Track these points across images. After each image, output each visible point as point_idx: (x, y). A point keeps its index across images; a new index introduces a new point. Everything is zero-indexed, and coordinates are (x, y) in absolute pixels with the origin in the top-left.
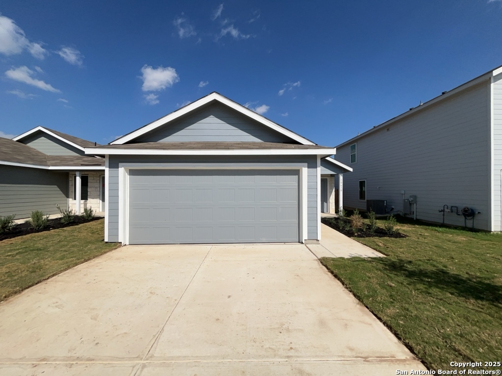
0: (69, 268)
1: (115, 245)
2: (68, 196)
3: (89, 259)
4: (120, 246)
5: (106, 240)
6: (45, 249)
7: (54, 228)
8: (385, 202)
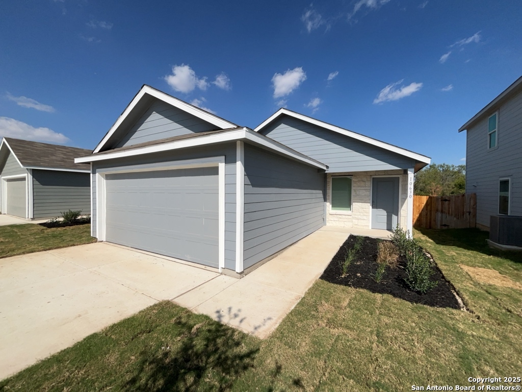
1: (93, 240)
4: (96, 242)
5: (92, 235)
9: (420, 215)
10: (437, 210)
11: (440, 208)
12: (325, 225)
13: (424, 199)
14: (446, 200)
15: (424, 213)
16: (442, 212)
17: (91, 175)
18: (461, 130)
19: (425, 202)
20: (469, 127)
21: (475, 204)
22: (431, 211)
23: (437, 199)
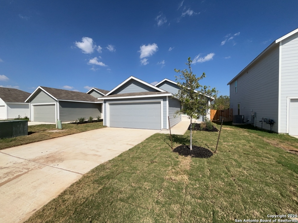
0: (92, 130)
1: (105, 127)
2: (101, 113)
3: (97, 129)
4: (107, 127)
5: (104, 125)
6: (90, 126)
7: (95, 122)
8: (243, 116)
9: (214, 117)
10: (220, 115)
11: (221, 114)
12: (181, 121)
13: (215, 111)
14: (223, 111)
15: (215, 117)
16: (221, 116)
17: (103, 104)
18: (228, 85)
19: (215, 112)
20: (231, 83)
21: (232, 112)
22: (218, 115)
23: (220, 111)
